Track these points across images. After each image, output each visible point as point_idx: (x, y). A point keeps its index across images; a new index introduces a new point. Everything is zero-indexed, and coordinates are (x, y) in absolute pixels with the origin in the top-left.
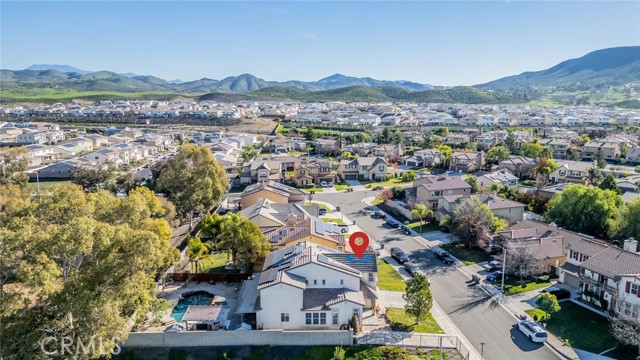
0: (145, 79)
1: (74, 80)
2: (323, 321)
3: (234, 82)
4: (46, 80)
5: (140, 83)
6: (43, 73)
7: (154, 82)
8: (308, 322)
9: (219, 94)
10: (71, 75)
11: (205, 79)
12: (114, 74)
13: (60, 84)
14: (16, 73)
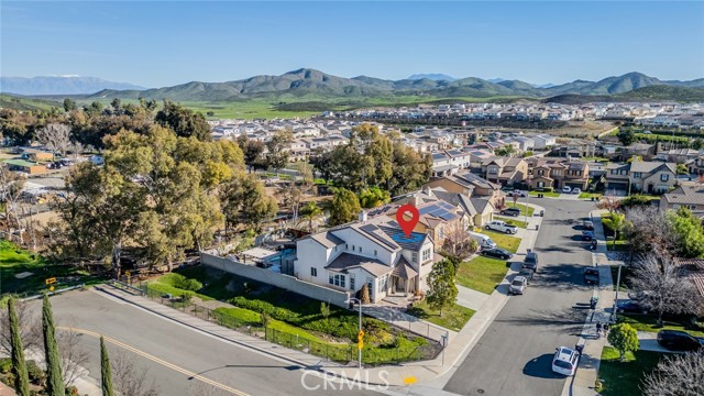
0: (509, 84)
1: (441, 87)
2: (343, 284)
3: (614, 83)
4: (417, 88)
5: (503, 88)
6: (417, 82)
7: (519, 87)
8: (331, 281)
9: (570, 96)
10: (440, 83)
11: (579, 81)
12: (479, 80)
13: (425, 92)
14: (395, 83)
